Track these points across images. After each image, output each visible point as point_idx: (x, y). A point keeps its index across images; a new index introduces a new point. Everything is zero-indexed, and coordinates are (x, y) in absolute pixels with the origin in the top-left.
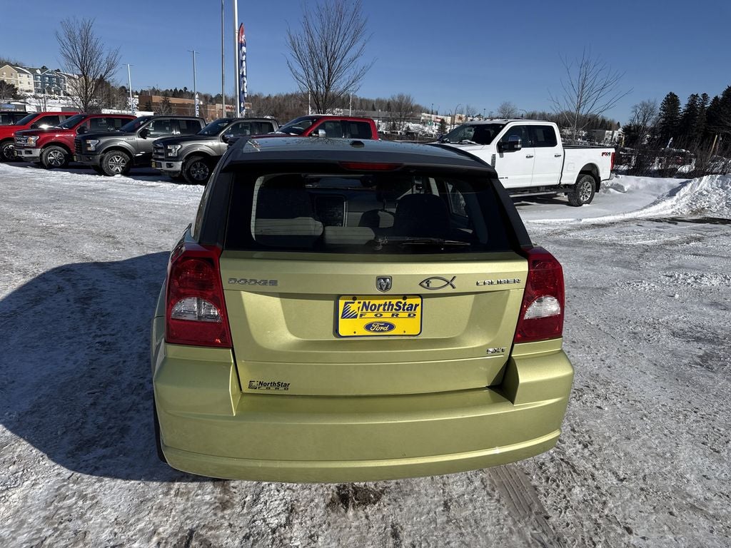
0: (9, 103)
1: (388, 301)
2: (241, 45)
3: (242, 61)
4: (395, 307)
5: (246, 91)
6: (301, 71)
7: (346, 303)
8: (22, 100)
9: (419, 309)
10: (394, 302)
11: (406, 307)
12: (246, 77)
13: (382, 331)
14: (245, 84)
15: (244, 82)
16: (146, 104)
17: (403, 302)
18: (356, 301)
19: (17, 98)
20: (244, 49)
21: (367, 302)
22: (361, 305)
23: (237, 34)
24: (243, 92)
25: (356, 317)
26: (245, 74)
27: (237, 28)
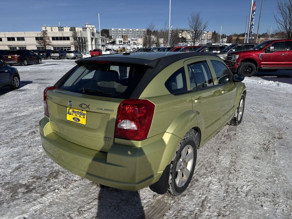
0: (183, 44)
1: (78, 111)
2: (253, 11)
3: (253, 18)
4: (80, 113)
5: (253, 32)
6: (281, 19)
7: (69, 109)
8: (187, 43)
9: (86, 115)
10: (80, 111)
11: (83, 114)
12: (254, 25)
13: (77, 121)
14: (253, 29)
15: (253, 28)
16: (229, 40)
17: (82, 112)
18: (71, 109)
19: (186, 42)
20: (254, 13)
21: (74, 110)
22: (72, 110)
23: (252, 7)
24: (252, 32)
25: (71, 114)
26: (253, 24)
27: (252, 4)
